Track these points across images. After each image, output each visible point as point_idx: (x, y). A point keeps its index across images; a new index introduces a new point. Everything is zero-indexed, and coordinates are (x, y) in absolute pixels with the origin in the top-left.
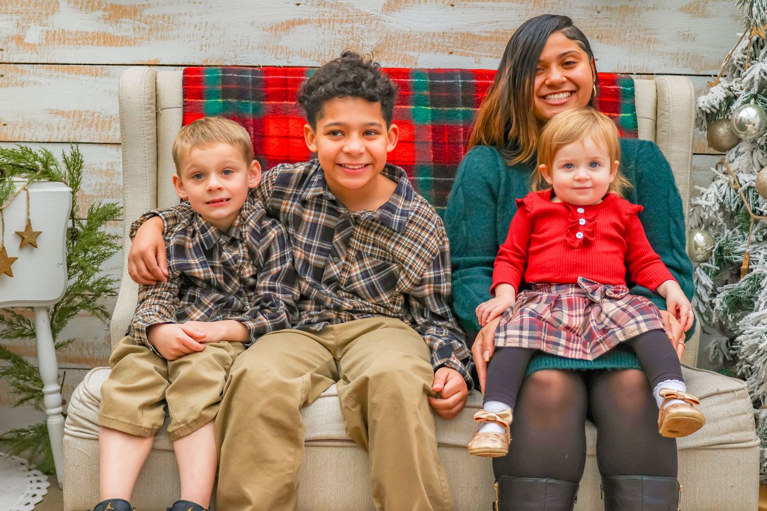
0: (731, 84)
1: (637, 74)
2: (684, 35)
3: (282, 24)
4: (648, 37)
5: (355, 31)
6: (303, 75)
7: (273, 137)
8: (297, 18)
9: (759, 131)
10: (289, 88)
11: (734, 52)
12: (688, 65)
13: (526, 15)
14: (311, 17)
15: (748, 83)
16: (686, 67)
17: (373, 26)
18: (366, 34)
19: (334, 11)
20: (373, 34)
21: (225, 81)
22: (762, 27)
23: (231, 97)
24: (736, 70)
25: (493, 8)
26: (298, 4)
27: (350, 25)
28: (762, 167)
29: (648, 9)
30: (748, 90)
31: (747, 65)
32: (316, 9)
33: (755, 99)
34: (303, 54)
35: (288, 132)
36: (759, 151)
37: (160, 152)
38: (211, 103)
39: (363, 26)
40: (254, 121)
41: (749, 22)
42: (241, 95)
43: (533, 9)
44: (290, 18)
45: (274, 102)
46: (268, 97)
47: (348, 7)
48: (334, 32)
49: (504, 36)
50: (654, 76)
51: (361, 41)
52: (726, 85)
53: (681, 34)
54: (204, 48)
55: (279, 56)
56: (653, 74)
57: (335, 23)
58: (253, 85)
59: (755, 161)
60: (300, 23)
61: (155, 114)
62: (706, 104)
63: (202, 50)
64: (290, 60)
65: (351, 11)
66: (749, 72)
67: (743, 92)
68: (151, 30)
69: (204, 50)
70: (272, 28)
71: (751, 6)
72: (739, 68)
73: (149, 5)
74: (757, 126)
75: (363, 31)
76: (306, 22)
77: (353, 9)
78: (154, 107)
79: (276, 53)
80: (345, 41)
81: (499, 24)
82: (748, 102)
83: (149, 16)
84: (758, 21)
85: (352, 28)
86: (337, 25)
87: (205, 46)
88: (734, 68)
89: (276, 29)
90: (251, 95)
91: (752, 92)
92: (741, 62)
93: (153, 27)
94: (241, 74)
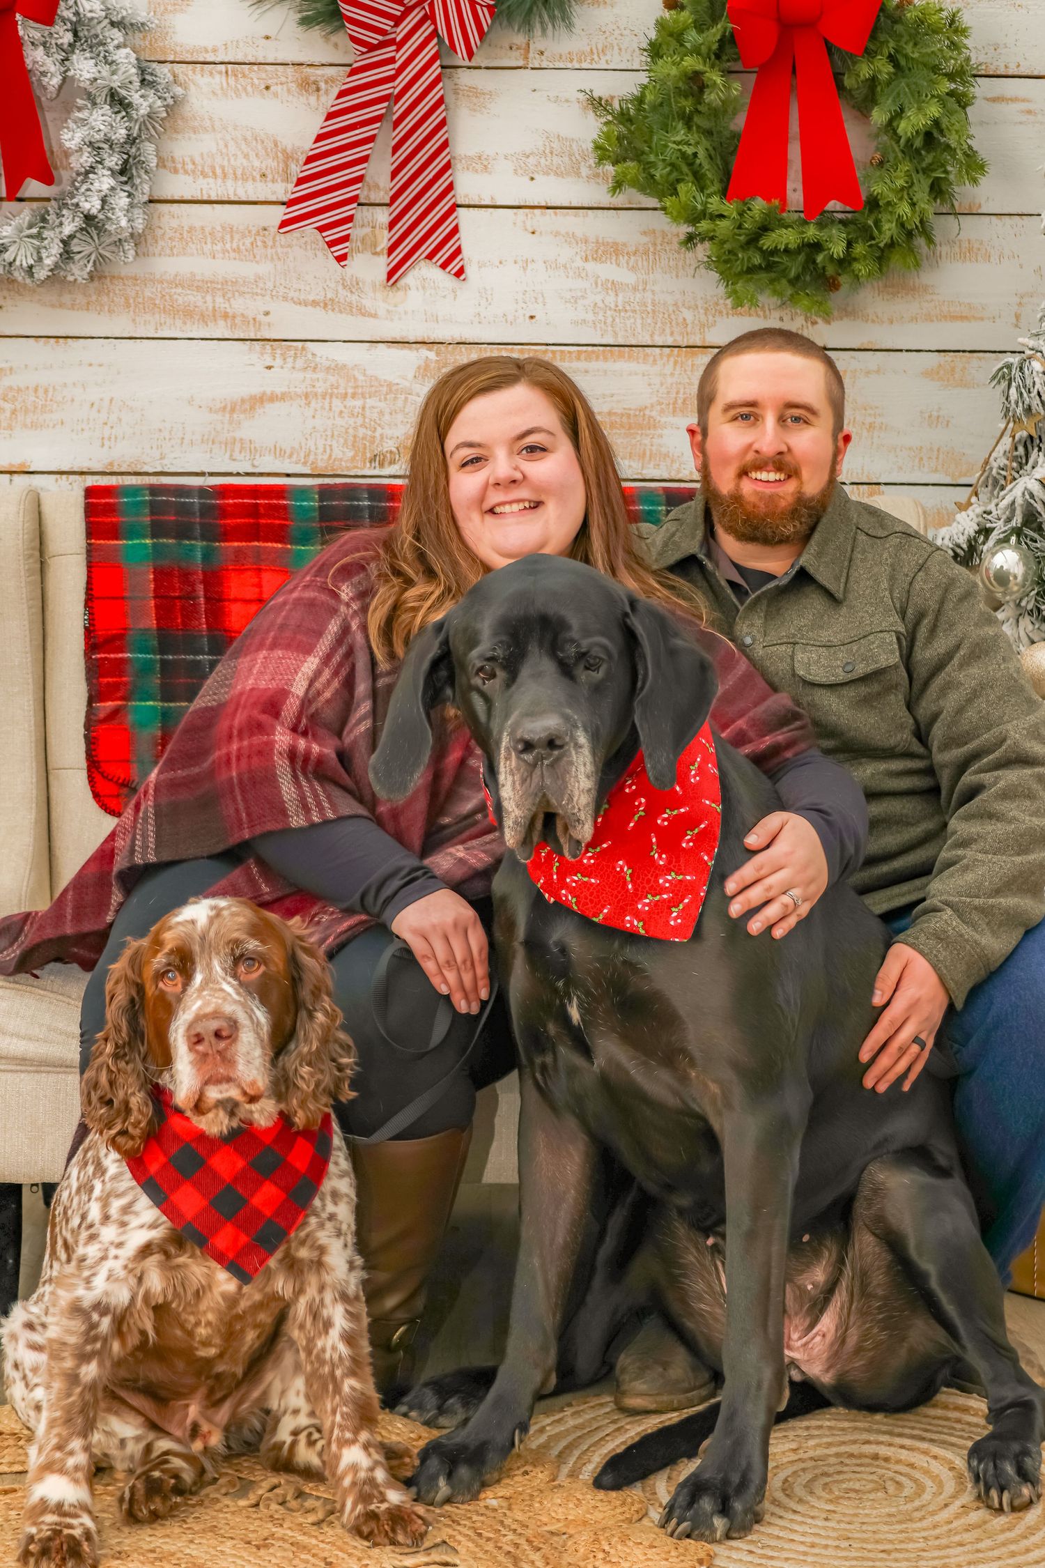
0: (988, 509)
1: (853, 484)
2: (930, 416)
3: (243, 401)
4: (869, 420)
5: (368, 412)
6: (283, 498)
7: (236, 600)
8: (268, 391)
9: (1024, 586)
10: (263, 521)
11: (994, 455)
12: (939, 467)
13: (662, 384)
14: (292, 389)
15: (1006, 508)
16: (936, 471)
17: (400, 403)
18: (387, 417)
19: (332, 379)
20: (400, 417)
21: (155, 508)
22: (1024, 419)
23: (166, 536)
24: (997, 484)
25: (605, 372)
26: (269, 368)
27: (358, 403)
28: (1033, 642)
29: (868, 373)
30: (1009, 520)
31: (1009, 478)
32: (301, 375)
33: (1018, 536)
34: (278, 452)
35: (261, 593)
36: (1027, 618)
37: (49, 628)
38: (133, 546)
39: (382, 405)
40: (204, 573)
41: (1008, 410)
42: (183, 532)
43: (672, 374)
44: (256, 390)
45: (236, 544)
46: (227, 535)
47: (356, 373)
48: (331, 415)
49: (625, 420)
50: (883, 488)
51: (379, 431)
52: (979, 510)
53: (927, 415)
54: (107, 443)
55: (236, 455)
56: (879, 484)
57: (334, 400)
58: (202, 515)
59: (1022, 634)
60: (273, 398)
61: (38, 566)
62: (947, 542)
63: (103, 445)
64: (256, 463)
65: (361, 378)
66: (1011, 490)
67: (1001, 523)
68: (14, 412)
69: (106, 447)
70: (224, 408)
71: (1009, 386)
72: (1003, 482)
73: (11, 369)
74: (1020, 578)
75: (381, 413)
76: (283, 397)
77: (365, 375)
78: (37, 554)
79: (233, 451)
80: (351, 431)
81: (614, 398)
82: (1006, 540)
83: (11, 388)
84: (1019, 410)
85: (364, 408)
86: (337, 404)
87: (110, 439)
88: (996, 481)
89: (233, 410)
90: (198, 531)
91: (1013, 523)
92: (1003, 473)
93: (19, 407)
94: (181, 496)
